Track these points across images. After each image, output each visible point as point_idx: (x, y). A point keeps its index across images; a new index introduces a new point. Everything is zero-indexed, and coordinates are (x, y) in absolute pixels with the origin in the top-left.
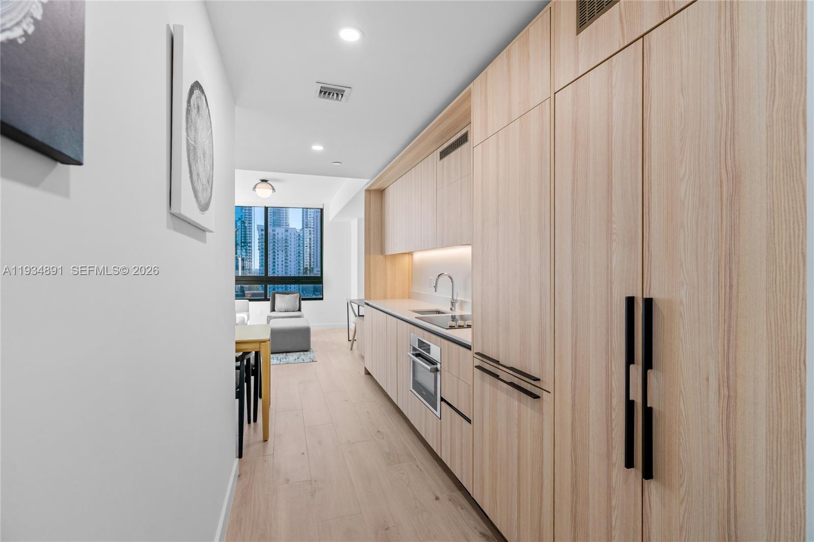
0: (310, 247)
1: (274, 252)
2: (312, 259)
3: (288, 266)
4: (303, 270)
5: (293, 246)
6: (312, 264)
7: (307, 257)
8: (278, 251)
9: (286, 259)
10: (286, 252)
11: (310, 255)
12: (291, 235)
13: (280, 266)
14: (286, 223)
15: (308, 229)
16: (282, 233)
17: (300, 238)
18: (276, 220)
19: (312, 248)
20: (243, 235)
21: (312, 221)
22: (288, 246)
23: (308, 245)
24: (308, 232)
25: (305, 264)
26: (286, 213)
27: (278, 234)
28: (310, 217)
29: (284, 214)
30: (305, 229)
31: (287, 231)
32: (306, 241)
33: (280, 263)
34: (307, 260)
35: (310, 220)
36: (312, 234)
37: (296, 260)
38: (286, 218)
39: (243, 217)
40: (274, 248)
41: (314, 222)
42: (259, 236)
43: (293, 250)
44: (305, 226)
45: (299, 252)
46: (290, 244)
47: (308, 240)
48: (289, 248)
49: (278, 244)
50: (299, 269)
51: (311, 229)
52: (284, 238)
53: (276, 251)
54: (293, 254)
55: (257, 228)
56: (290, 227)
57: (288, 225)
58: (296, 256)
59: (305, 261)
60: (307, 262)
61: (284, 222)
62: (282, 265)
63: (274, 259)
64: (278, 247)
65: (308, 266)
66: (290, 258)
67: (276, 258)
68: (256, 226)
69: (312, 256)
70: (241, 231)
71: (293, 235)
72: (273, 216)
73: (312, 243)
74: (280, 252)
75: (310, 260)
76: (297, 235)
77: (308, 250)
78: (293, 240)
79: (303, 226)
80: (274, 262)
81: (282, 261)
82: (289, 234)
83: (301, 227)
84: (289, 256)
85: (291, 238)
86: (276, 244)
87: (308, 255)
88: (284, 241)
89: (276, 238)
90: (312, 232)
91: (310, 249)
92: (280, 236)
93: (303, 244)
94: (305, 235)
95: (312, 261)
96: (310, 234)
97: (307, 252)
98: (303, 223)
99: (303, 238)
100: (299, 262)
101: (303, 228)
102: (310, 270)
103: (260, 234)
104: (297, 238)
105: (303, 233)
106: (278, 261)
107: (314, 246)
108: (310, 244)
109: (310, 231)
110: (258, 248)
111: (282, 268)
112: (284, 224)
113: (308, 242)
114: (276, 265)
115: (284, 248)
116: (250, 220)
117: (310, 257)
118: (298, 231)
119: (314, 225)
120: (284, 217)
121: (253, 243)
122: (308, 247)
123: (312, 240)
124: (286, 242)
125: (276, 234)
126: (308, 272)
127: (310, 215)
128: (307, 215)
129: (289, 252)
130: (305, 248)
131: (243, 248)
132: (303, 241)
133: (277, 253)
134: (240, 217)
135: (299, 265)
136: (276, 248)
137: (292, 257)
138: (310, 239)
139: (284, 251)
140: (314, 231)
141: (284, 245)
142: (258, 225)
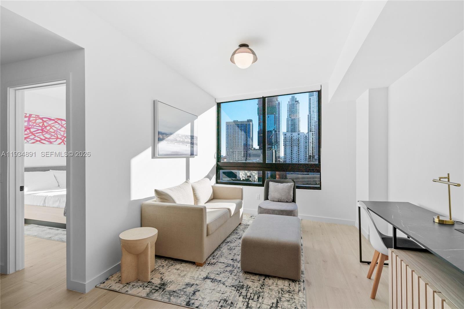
0: (313, 143)
1: (292, 147)
2: (314, 150)
3: (299, 155)
4: (309, 157)
5: (302, 143)
6: (314, 153)
7: (311, 149)
8: (294, 146)
9: (298, 151)
10: (298, 147)
11: (313, 148)
12: (301, 137)
13: (295, 154)
14: (298, 130)
15: (312, 132)
16: (296, 136)
17: (306, 138)
18: (293, 129)
19: (314, 144)
20: (275, 138)
21: (314, 128)
22: (300, 143)
23: (312, 142)
24: (311, 134)
25: (310, 153)
26: (298, 124)
27: (294, 136)
28: (313, 126)
29: (298, 125)
30: (310, 133)
31: (299, 134)
32: (310, 140)
33: (295, 153)
34: (311, 151)
35: (313, 127)
36: (314, 136)
37: (304, 151)
38: (298, 127)
39: (275, 128)
40: (292, 144)
41: (315, 128)
42: (284, 138)
43: (302, 145)
44: (309, 131)
45: (306, 146)
46: (301, 142)
47: (311, 139)
48: (300, 144)
49: (294, 142)
50: (306, 156)
51: (313, 132)
52: (297, 138)
53: (293, 146)
54: (302, 147)
55: (283, 134)
56: (301, 132)
57: (300, 131)
58: (304, 149)
59: (310, 151)
60: (311, 152)
61: (297, 129)
62: (296, 154)
63: (292, 150)
64: (294, 144)
65: (311, 155)
66: (301, 150)
67: (293, 150)
68: (282, 133)
69: (314, 148)
70: (275, 136)
71: (302, 136)
72: (291, 126)
73: (314, 141)
74: (295, 147)
75: (313, 151)
76: (305, 137)
77: (311, 145)
78: (302, 139)
79: (308, 131)
80: (292, 152)
81: (296, 152)
82: (300, 136)
83: (307, 132)
84: (300, 149)
85: (301, 138)
86: (293, 142)
87: (312, 148)
88: (297, 141)
89: (293, 139)
90: (314, 134)
91: (313, 144)
92: (295, 138)
93: (309, 141)
94: (310, 136)
95: (314, 151)
96: (313, 135)
97: (310, 146)
98: (308, 129)
99: (309, 138)
100: (306, 152)
101: (308, 132)
102: (313, 157)
103: (284, 137)
104: (305, 138)
105: (308, 135)
106: (294, 152)
107: (315, 143)
108: (313, 141)
109: (313, 133)
110: (283, 144)
111: (296, 156)
112: (297, 131)
113: (312, 140)
114: (293, 154)
115: (297, 144)
116: (279, 130)
117: (313, 149)
118: (305, 134)
119: (315, 130)
120: (297, 126)
121: (280, 142)
122: (312, 143)
123: (314, 139)
124: (298, 141)
125: (293, 137)
126: (311, 158)
127: (313, 124)
128: (311, 124)
129: (300, 146)
130: (310, 144)
131: (275, 145)
132: (309, 140)
133: (293, 147)
134: (274, 129)
135: (306, 154)
136: (293, 144)
137: (302, 149)
138: (313, 138)
139: (297, 146)
140: (315, 133)
141: (297, 142)
142: (283, 132)
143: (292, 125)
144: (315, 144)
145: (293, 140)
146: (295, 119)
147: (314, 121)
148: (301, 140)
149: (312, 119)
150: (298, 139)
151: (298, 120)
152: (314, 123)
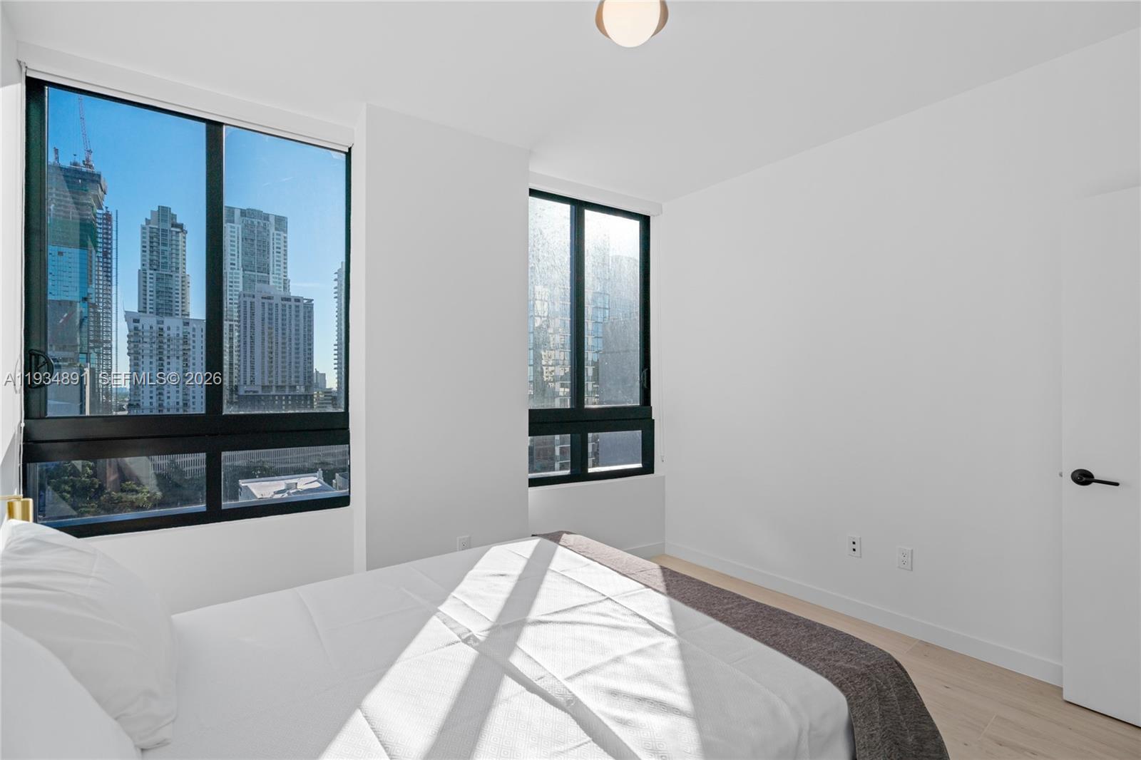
143: (158, 292)
144: (239, 356)
145: (165, 341)
146: (171, 276)
147: (236, 291)
148: (194, 342)
149: (231, 286)
150: (185, 337)
151: (182, 282)
152: (237, 297)
